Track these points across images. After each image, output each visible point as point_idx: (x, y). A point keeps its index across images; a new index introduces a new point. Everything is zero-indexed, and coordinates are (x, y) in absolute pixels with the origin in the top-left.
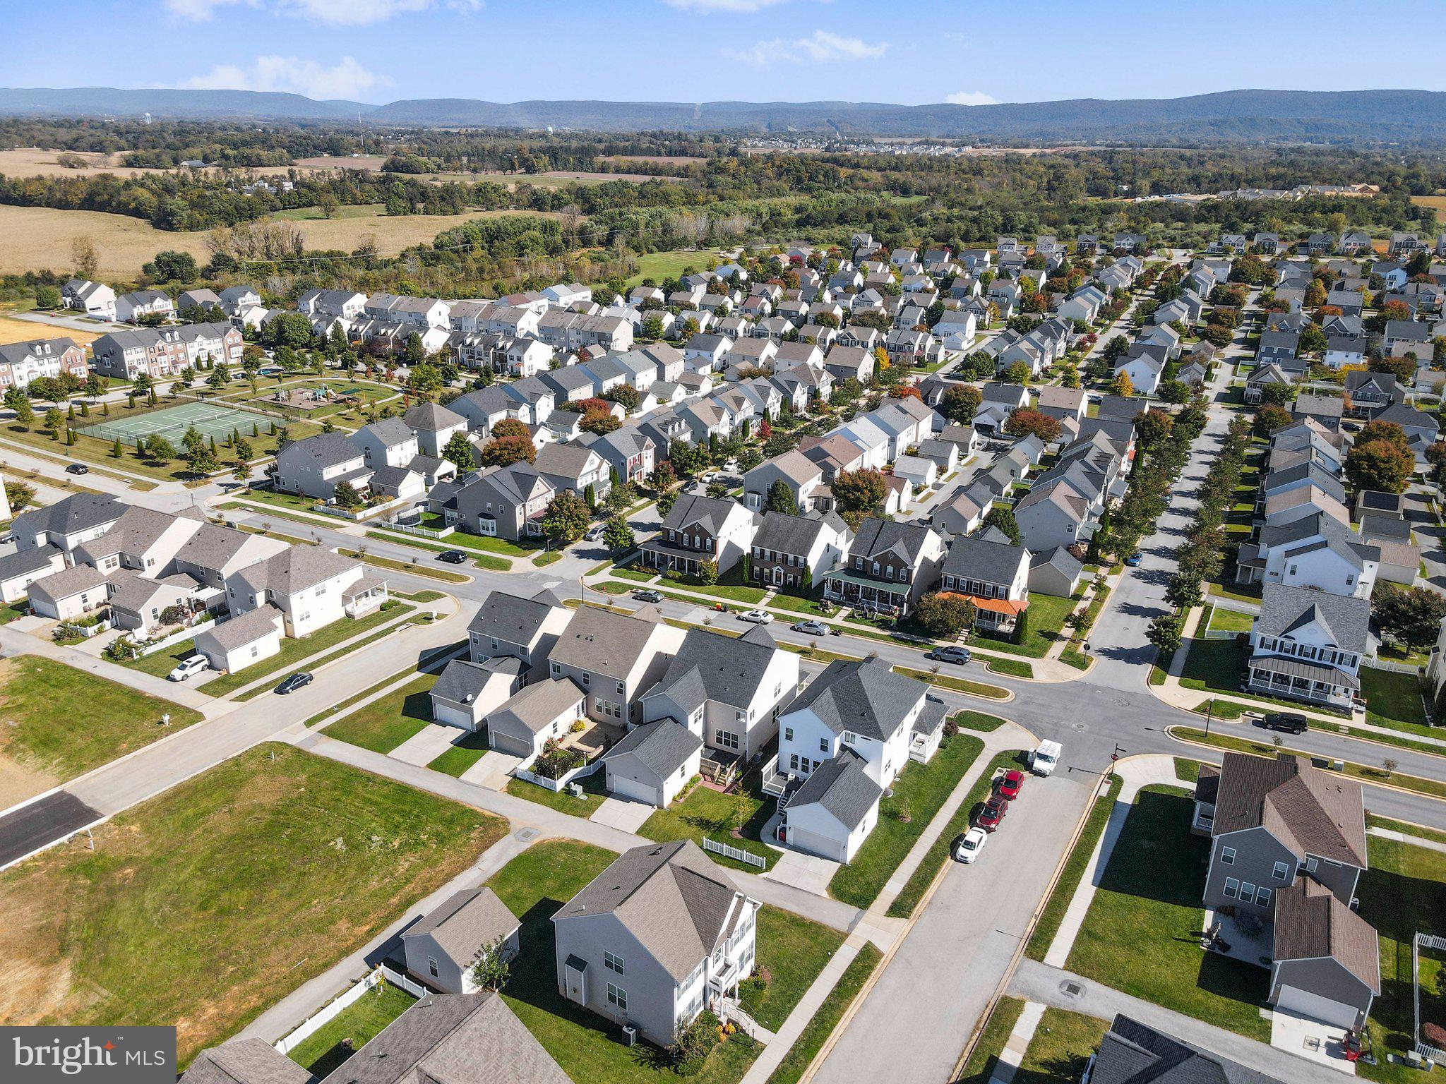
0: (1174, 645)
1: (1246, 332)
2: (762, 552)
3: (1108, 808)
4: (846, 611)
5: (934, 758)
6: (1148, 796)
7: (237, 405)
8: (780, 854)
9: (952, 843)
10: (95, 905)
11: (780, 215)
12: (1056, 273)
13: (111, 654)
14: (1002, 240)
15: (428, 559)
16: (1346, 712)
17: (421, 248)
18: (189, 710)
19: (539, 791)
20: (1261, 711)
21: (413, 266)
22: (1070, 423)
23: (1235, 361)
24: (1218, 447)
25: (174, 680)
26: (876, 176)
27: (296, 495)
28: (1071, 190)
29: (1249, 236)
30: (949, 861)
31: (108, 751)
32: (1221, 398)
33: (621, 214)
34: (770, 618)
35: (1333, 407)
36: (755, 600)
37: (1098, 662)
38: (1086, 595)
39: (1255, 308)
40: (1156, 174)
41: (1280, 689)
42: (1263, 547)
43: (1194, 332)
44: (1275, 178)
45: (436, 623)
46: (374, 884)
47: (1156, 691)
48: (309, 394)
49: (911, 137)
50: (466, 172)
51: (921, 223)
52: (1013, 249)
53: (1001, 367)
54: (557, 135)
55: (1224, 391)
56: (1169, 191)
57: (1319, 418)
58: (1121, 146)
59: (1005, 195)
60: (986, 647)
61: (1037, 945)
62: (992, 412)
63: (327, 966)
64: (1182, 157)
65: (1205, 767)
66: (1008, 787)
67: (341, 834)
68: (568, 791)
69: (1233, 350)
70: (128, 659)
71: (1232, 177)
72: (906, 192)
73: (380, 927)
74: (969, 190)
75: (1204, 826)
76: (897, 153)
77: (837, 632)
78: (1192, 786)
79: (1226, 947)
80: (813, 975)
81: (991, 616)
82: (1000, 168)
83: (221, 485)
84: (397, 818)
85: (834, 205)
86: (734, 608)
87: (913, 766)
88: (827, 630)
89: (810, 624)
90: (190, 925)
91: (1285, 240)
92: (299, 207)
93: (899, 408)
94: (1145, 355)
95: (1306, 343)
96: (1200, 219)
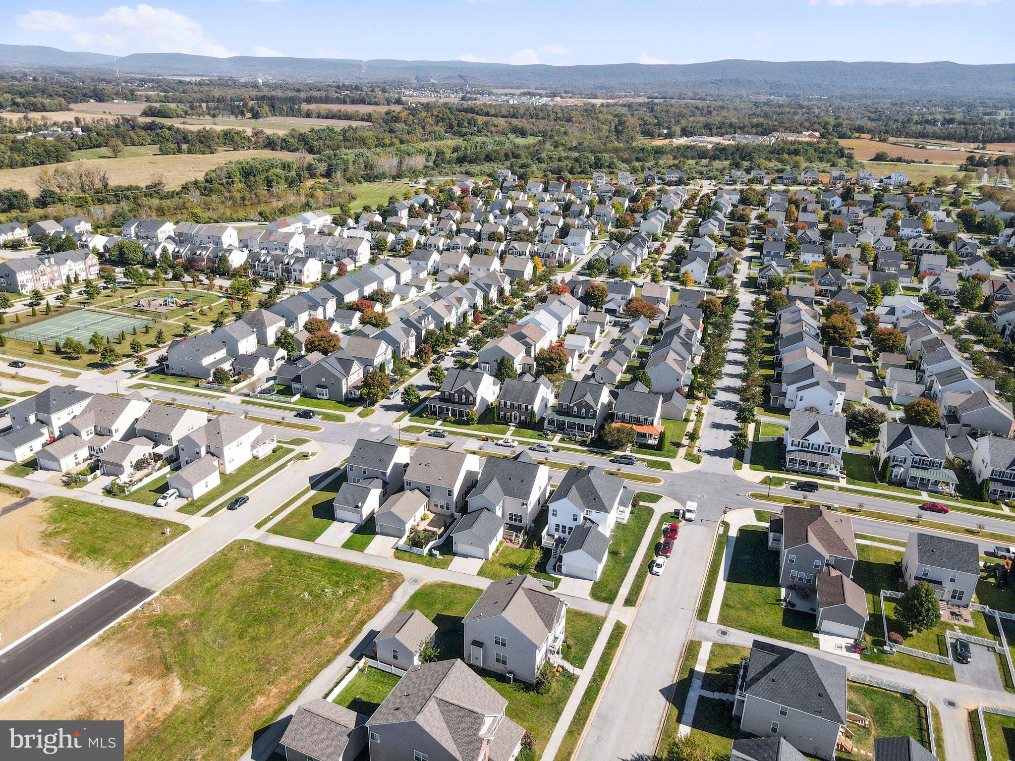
0: (745, 447)
1: (753, 239)
2: (505, 403)
3: (724, 540)
4: (558, 437)
5: (629, 519)
6: (744, 532)
7: (111, 311)
8: (560, 579)
9: (649, 566)
10: (175, 642)
11: (443, 153)
12: (634, 199)
13: (109, 492)
14: (596, 174)
15: (290, 417)
16: (835, 478)
17: (196, 183)
18: (179, 525)
19: (414, 556)
20: (794, 481)
21: (194, 197)
22: (662, 306)
23: (750, 259)
24: (748, 319)
25: (160, 506)
26: (501, 122)
27: (183, 376)
28: (632, 133)
29: (748, 171)
30: (649, 575)
31: (139, 554)
32: (744, 285)
33: (335, 155)
34: (516, 443)
35: (809, 291)
36: (504, 433)
37: (705, 458)
38: (691, 418)
39: (756, 222)
40: (684, 123)
41: (803, 468)
42: (784, 385)
43: (723, 239)
44: (757, 126)
45: (311, 458)
46: (337, 616)
47: (738, 473)
48: (161, 301)
49: (517, 88)
50: (207, 117)
51: (540, 160)
52: (603, 180)
53: (612, 267)
54: (265, 84)
55: (745, 280)
56: (693, 134)
57: (802, 299)
58: (656, 98)
59: (590, 136)
60: (643, 454)
61: (702, 613)
62: (615, 301)
63: (330, 661)
64: (697, 108)
65: (773, 514)
66: (672, 533)
67: (305, 590)
68: (431, 554)
69: (747, 252)
70: (122, 495)
71: (731, 125)
72: (523, 134)
73: (351, 638)
74: (565, 133)
75: (775, 546)
76: (511, 102)
77: (556, 450)
78: (767, 525)
79: (793, 605)
80: (594, 638)
81: (644, 435)
82: (582, 116)
83: (126, 371)
84: (335, 578)
85: (479, 146)
86: (492, 439)
87: (619, 525)
88: (551, 449)
89: (539, 446)
90: (237, 648)
91: (768, 174)
92: (91, 147)
93: (560, 301)
94: (698, 259)
95: (789, 247)
96: (715, 157)
